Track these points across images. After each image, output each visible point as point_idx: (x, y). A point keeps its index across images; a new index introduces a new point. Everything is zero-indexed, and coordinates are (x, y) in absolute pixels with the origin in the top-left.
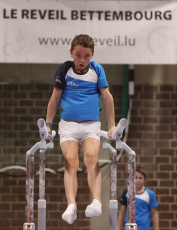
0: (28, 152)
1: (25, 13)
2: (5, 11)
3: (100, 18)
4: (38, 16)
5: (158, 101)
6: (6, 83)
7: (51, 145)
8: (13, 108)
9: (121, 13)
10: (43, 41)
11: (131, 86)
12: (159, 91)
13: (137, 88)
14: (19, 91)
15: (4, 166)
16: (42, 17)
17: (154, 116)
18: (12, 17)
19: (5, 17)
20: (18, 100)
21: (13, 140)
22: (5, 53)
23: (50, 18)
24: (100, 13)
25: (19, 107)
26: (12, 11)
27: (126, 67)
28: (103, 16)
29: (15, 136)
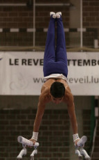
1: (24, 62)
2: (10, 60)
3: (74, 65)
4: (33, 63)
6: (12, 109)
8: (16, 126)
9: (89, 61)
10: (36, 80)
11: (97, 110)
14: (21, 114)
16: (36, 64)
18: (16, 64)
19: (11, 64)
20: (20, 121)
22: (11, 88)
23: (41, 64)
24: (74, 61)
25: (21, 125)
26: (16, 60)
27: (93, 97)
28: (76, 63)
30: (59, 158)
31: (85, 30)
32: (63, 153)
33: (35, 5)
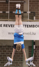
0: (5, 65)
1: (4, 25)
7: (11, 63)
9: (31, 25)
10: (9, 33)
14: (3, 48)
16: (9, 27)
18: (1, 26)
20: (2, 50)
21: (1, 62)
23: (11, 27)
24: (25, 25)
26: (1, 25)
28: (26, 26)
29: (1, 61)
30: (18, 66)
31: (30, 12)
32: (20, 64)
33: (9, 1)
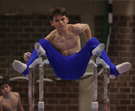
5: (131, 28)
6: (14, 14)
8: (19, 33)
11: (110, 16)
12: (131, 21)
13: (114, 18)
15: (13, 77)
17: (128, 39)
25: (24, 32)
27: (106, 2)
